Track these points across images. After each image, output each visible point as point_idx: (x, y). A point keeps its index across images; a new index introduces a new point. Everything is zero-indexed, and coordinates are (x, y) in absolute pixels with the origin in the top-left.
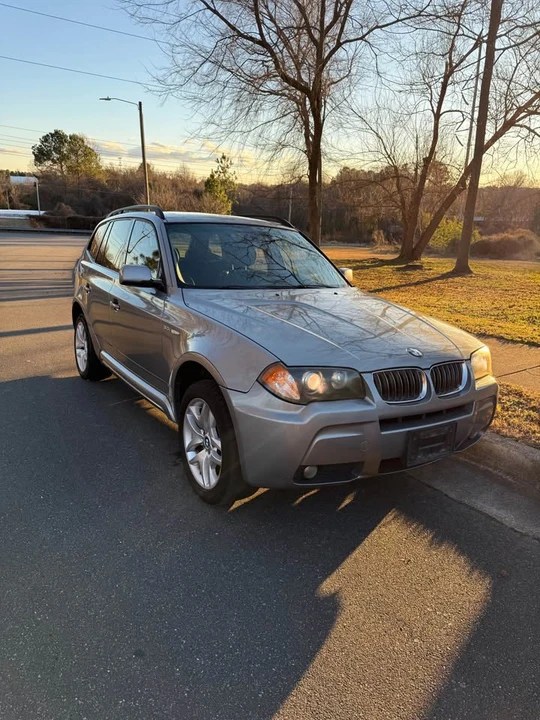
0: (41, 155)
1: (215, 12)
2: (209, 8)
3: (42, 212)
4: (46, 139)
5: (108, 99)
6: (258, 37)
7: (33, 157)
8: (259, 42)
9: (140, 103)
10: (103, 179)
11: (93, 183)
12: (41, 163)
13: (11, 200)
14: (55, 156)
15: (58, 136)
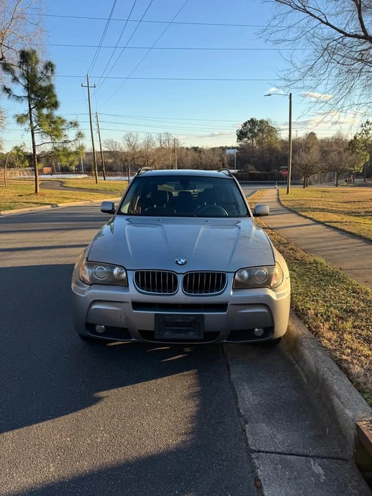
0: (241, 135)
1: (327, 24)
2: (323, 22)
3: (237, 171)
4: (245, 124)
5: (270, 95)
6: (362, 34)
7: (237, 137)
8: (363, 38)
9: (291, 94)
10: (279, 146)
11: (272, 150)
12: (241, 140)
13: (223, 164)
14: (250, 135)
15: (252, 122)
